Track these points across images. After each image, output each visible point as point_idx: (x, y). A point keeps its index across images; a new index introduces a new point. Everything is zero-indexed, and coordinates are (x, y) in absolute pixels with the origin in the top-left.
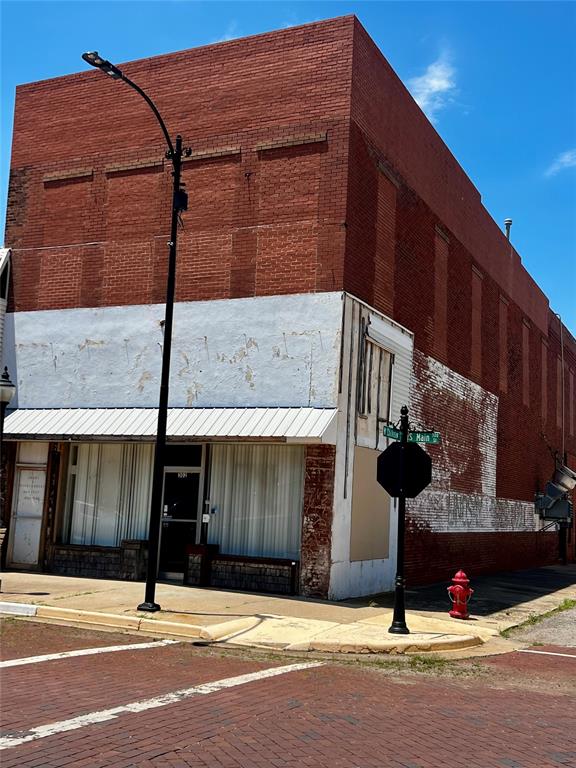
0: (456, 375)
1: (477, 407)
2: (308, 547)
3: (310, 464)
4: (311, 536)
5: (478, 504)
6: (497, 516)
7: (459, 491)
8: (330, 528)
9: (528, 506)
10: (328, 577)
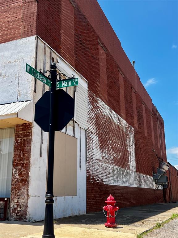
0: (113, 112)
1: (125, 130)
2: (15, 188)
3: (17, 136)
4: (17, 181)
5: (128, 174)
6: (137, 180)
7: (119, 166)
8: (28, 174)
9: (151, 178)
10: (26, 206)
